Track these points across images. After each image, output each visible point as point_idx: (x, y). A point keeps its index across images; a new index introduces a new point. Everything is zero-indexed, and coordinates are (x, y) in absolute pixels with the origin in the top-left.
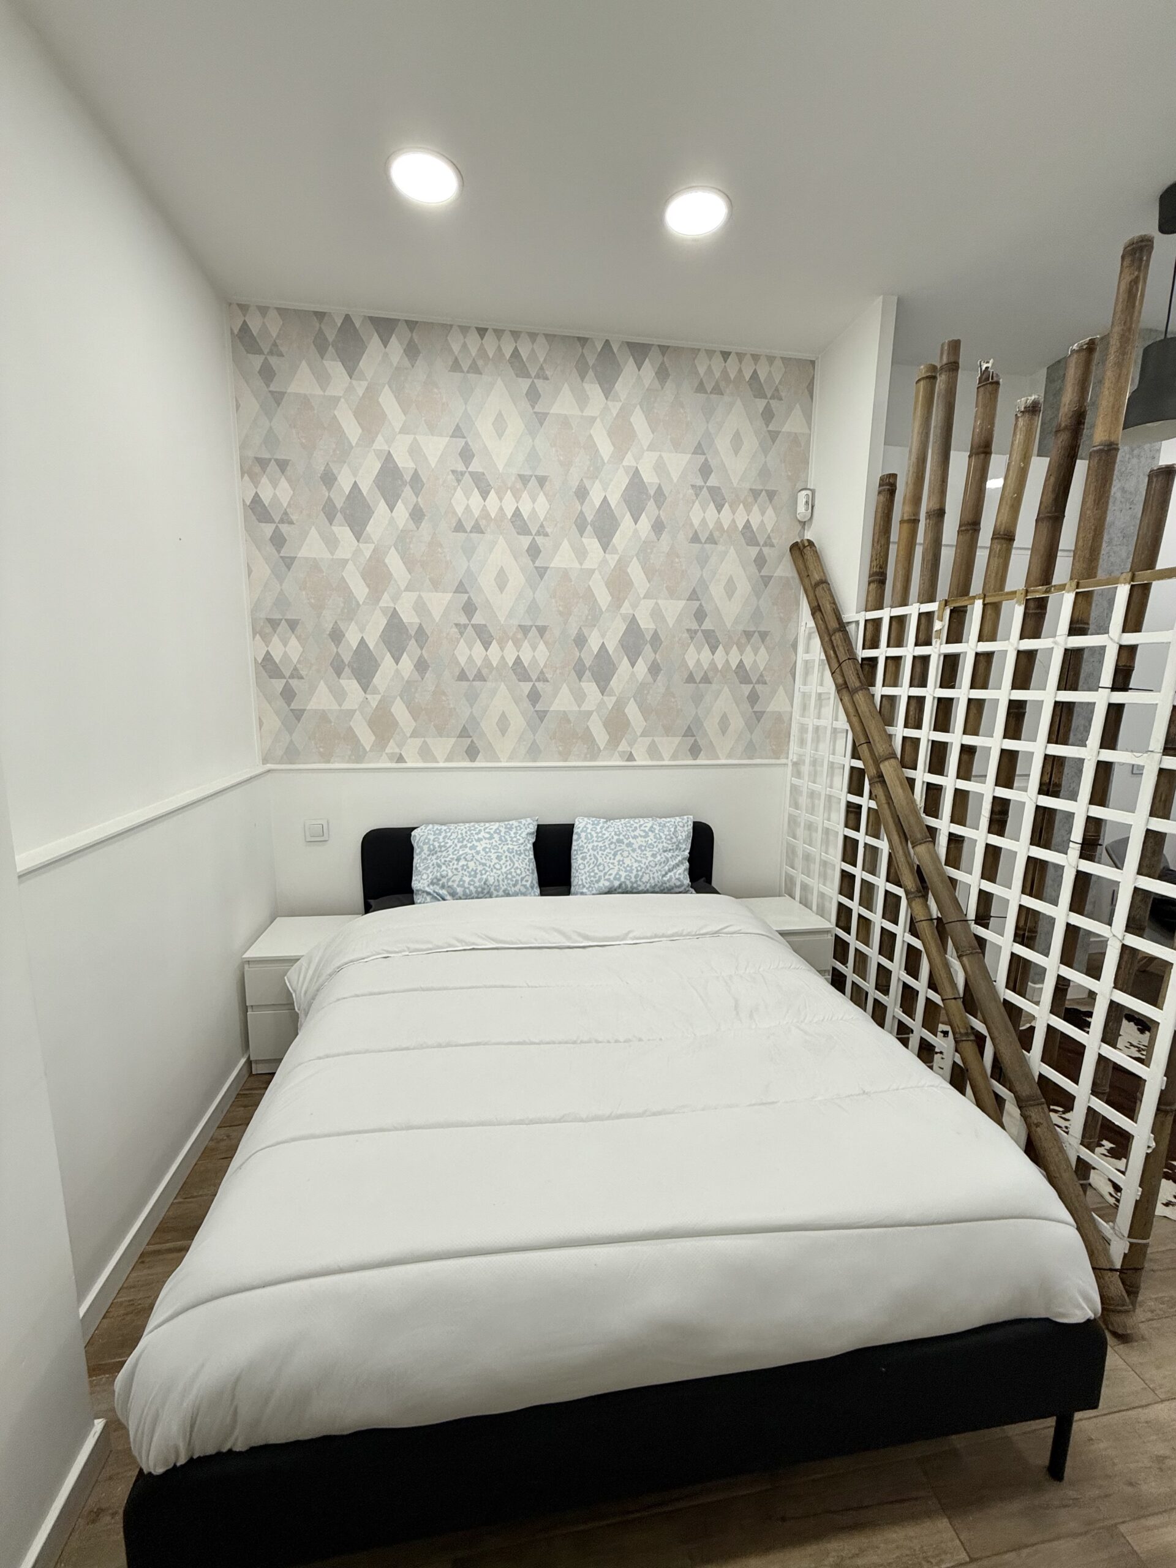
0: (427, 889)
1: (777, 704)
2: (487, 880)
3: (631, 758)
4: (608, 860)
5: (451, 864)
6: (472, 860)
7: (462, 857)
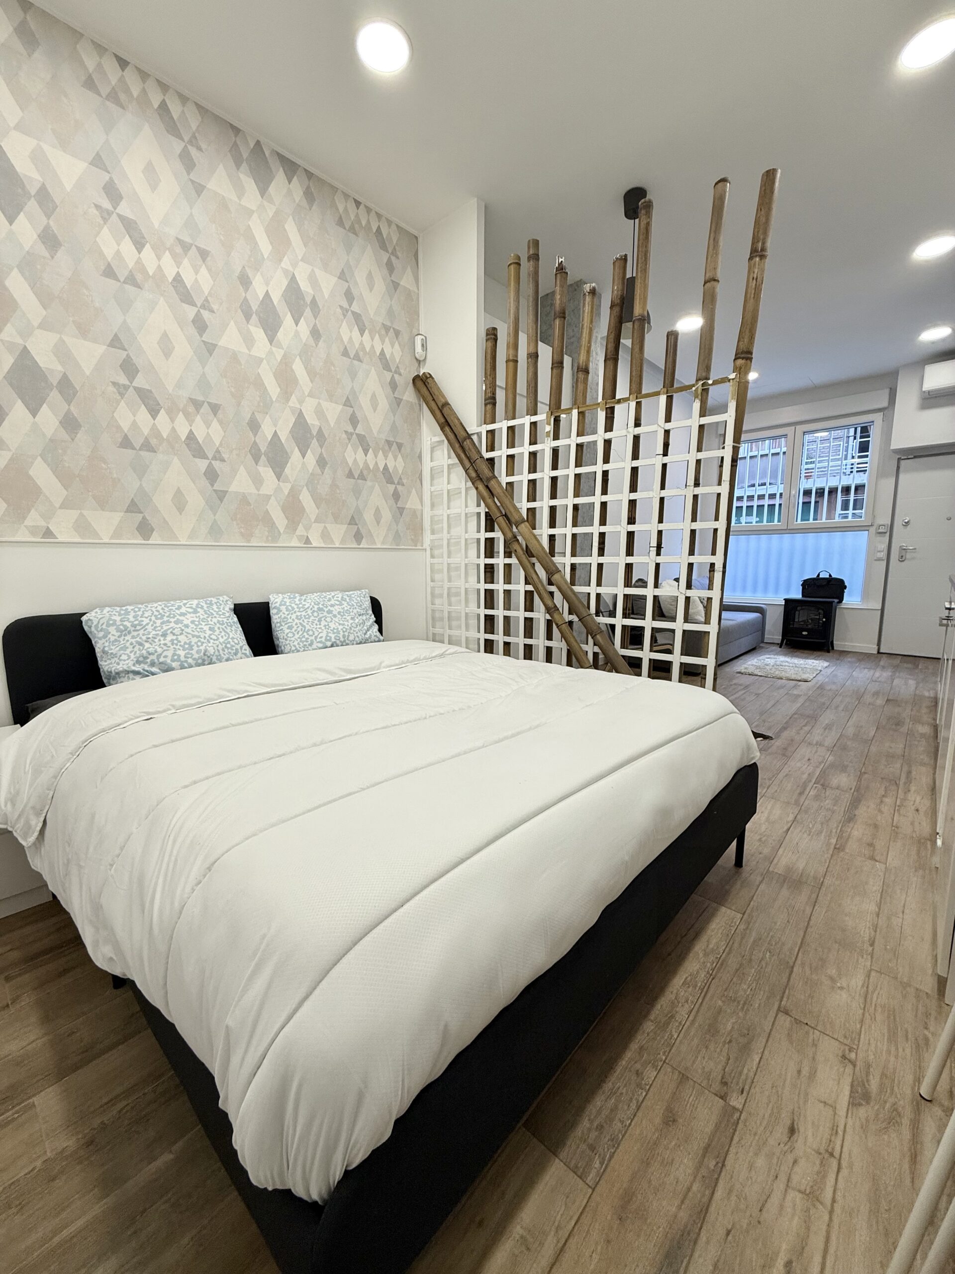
0: (134, 668)
1: (412, 503)
2: (206, 651)
3: (308, 541)
4: (315, 627)
5: (156, 640)
6: (181, 634)
7: (169, 632)
